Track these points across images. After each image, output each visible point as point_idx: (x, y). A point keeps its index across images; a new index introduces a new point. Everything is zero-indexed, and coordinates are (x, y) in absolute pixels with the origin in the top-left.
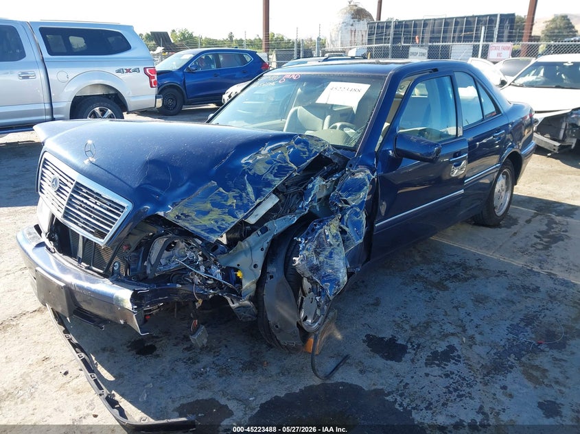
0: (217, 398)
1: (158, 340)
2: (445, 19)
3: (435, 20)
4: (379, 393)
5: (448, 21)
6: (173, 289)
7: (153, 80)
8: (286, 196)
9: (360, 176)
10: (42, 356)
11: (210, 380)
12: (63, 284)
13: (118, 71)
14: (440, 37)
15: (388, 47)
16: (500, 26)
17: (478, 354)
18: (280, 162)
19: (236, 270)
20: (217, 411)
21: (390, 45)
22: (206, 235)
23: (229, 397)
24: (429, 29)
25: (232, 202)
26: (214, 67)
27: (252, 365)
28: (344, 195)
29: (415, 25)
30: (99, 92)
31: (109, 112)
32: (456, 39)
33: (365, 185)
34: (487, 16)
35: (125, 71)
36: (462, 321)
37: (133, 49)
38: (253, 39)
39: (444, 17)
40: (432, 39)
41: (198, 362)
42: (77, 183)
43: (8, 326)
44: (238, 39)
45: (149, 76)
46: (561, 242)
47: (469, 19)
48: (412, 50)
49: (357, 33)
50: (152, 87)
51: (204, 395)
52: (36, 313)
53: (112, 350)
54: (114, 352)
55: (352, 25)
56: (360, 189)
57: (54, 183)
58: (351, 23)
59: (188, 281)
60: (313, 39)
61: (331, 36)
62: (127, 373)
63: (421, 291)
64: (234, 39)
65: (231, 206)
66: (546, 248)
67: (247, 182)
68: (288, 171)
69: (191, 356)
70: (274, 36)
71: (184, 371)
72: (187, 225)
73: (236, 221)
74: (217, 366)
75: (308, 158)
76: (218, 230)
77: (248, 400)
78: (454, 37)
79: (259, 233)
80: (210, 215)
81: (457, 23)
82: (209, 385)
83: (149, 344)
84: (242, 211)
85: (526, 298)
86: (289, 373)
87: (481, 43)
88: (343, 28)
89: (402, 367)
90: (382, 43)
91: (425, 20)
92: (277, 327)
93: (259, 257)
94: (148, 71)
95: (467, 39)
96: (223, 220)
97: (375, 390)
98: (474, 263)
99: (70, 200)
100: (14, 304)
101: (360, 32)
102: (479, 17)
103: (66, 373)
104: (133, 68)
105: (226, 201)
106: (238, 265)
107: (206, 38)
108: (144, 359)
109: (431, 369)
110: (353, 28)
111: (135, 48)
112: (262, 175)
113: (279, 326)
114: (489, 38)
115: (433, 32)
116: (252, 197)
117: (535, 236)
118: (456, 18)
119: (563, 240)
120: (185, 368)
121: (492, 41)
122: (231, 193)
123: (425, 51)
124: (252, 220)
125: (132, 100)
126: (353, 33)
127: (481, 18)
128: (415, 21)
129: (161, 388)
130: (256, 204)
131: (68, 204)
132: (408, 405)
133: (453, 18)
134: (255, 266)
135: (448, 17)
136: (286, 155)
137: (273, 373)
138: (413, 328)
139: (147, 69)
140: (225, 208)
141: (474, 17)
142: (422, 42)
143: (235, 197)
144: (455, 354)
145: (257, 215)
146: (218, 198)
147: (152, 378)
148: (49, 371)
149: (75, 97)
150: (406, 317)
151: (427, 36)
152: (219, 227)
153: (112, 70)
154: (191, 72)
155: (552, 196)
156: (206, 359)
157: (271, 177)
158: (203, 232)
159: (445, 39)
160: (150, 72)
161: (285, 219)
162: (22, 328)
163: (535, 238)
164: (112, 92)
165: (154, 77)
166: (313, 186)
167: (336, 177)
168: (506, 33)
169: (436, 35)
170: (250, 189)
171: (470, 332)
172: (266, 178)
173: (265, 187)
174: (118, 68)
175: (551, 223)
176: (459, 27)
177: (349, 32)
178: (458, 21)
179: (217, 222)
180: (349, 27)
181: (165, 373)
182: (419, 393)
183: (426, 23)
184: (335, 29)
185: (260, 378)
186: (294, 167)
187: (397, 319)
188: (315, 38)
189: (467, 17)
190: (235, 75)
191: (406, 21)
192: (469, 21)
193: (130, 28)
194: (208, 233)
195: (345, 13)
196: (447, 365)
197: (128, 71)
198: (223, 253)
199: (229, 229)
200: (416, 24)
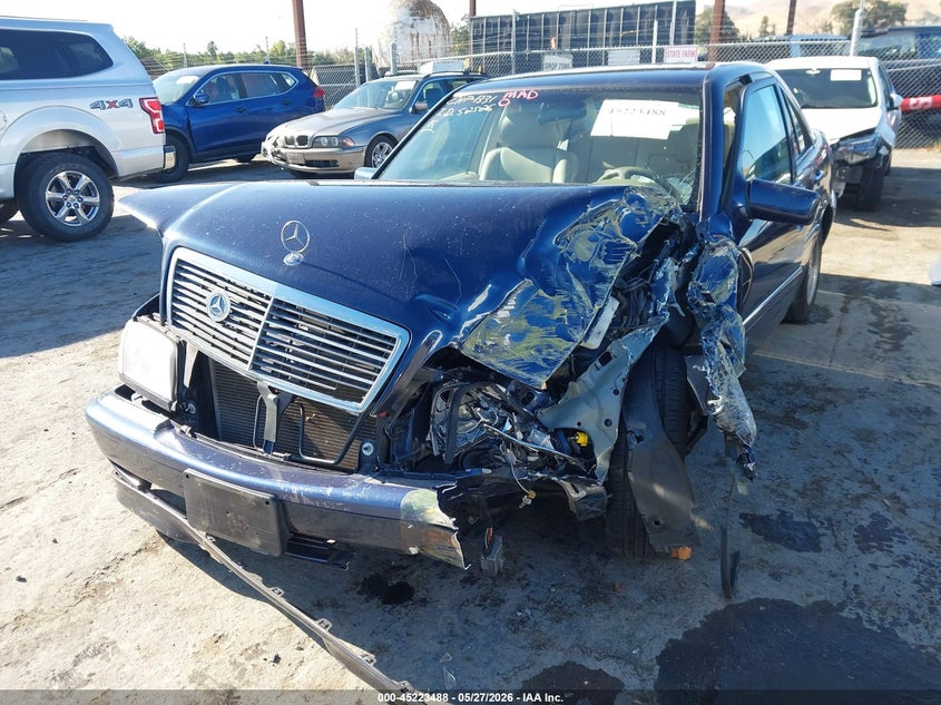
0: (579, 660)
1: (405, 572)
2: (592, 10)
3: (576, 12)
4: (824, 608)
5: (597, 13)
6: (475, 478)
7: (157, 120)
8: (627, 295)
9: (721, 253)
10: (207, 634)
11: (544, 629)
12: (267, 496)
13: (95, 106)
14: (586, 40)
15: (509, 56)
16: (676, 20)
17: (922, 522)
18: (607, 237)
19: (574, 432)
20: (591, 681)
21: (512, 53)
22: (526, 375)
23: (594, 654)
24: (568, 26)
25: (560, 312)
26: (235, 97)
27: (596, 593)
28: (705, 285)
29: (547, 21)
30: (60, 144)
31: (85, 180)
32: (610, 41)
33: (731, 266)
34: (653, 5)
35: (107, 105)
36: (863, 473)
37: (117, 66)
38: (249, 52)
39: (590, 7)
40: (574, 43)
41: (503, 601)
42: (277, 301)
43: (104, 586)
44: (225, 52)
45: (149, 112)
46: (909, 337)
47: (628, 10)
48: (548, 59)
49: (420, 39)
50: (156, 132)
51: (552, 659)
52: (143, 553)
53: (334, 604)
54: (340, 606)
55: (412, 26)
56: (725, 274)
57: (217, 305)
58: (410, 23)
59: (499, 461)
60: (349, 50)
61: (380, 45)
62: (389, 642)
63: (772, 434)
64: (218, 53)
65: (560, 320)
66: (897, 347)
67: (572, 276)
68: (622, 252)
69: (483, 591)
70: (284, 47)
71: (487, 621)
72: (493, 361)
73: (573, 346)
74: (539, 603)
75: (648, 226)
76: (544, 365)
77: (629, 654)
78: (607, 39)
79: (599, 364)
80: (526, 339)
81: (610, 17)
82: (549, 639)
83: (395, 582)
84: (580, 327)
85: (926, 425)
86: (664, 597)
87: (654, 47)
88: (399, 31)
89: (828, 559)
90: (496, 50)
91: (561, 13)
92: (657, 523)
93: (612, 407)
94: (146, 105)
95: (628, 41)
96: (550, 346)
97: (816, 604)
98: (815, 382)
99: (264, 334)
100: (89, 543)
101: (425, 38)
102: (642, 6)
103: (277, 659)
104: (120, 99)
105: (551, 312)
106: (579, 424)
107: (169, 53)
108: (404, 610)
109: (873, 556)
110: (414, 31)
111: (120, 64)
112: (588, 262)
113: (662, 522)
114: (663, 39)
115: (574, 31)
116: (587, 300)
117: (869, 331)
118: (609, 9)
119: (911, 334)
120: (487, 616)
121: (668, 43)
122: (557, 298)
123: (569, 61)
124: (594, 343)
125: (125, 157)
126: (415, 39)
127: (646, 9)
128: (546, 14)
129: (469, 659)
130: (595, 312)
131: (261, 342)
132: (882, 620)
133: (603, 9)
134: (608, 423)
135: (595, 7)
136: (615, 223)
137: (640, 601)
138: (802, 494)
139: (146, 102)
140: (549, 325)
141: (634, 7)
142: (559, 46)
143: (564, 304)
144: (890, 527)
145: (599, 333)
146: (538, 309)
147: (441, 643)
148: (241, 660)
149: (21, 154)
150: (780, 478)
151: (567, 37)
152: (545, 360)
153: (84, 104)
154: (197, 106)
155: (849, 270)
156: (513, 595)
157: (600, 264)
158: (520, 372)
159: (594, 42)
160: (151, 107)
161: (636, 335)
162: (134, 587)
163: (871, 334)
164: (84, 144)
165: (157, 116)
166: (665, 273)
167: (690, 256)
168: (684, 32)
169: (579, 36)
170: (579, 288)
171: (888, 489)
172: (594, 266)
173: (598, 283)
174: (95, 100)
175: (876, 310)
176: (613, 22)
177: (409, 37)
178: (611, 14)
179: (539, 351)
180: (408, 30)
181: (458, 630)
182: (883, 598)
183: (563, 17)
184: (386, 33)
185: (623, 613)
186: (632, 243)
187: (768, 483)
188: (352, 49)
189: (625, 8)
190: (270, 109)
191: (531, 15)
192: (628, 13)
193: (106, 29)
194: (528, 372)
195: (400, 7)
196: (892, 547)
197: (112, 105)
198: (543, 404)
199: (562, 362)
200: (547, 18)
